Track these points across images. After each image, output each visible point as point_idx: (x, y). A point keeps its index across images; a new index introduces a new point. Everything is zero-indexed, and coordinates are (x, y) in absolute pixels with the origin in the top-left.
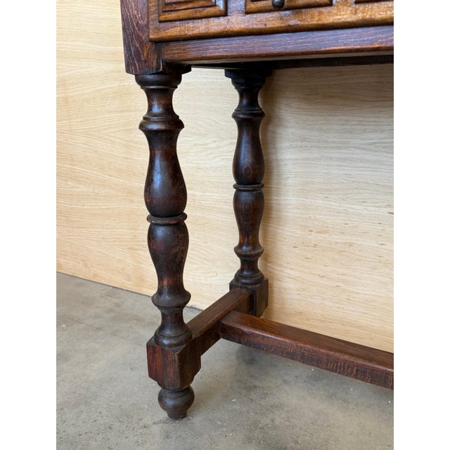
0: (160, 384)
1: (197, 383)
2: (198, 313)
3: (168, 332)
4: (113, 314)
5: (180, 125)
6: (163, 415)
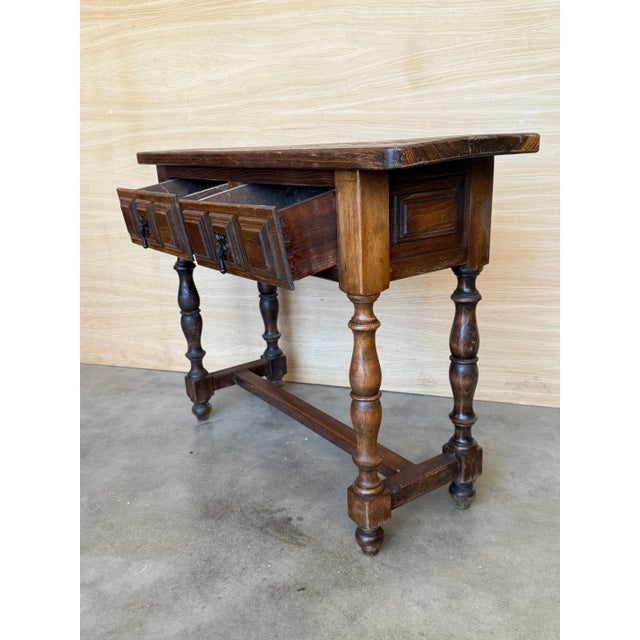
0: (192, 400)
3: (195, 372)
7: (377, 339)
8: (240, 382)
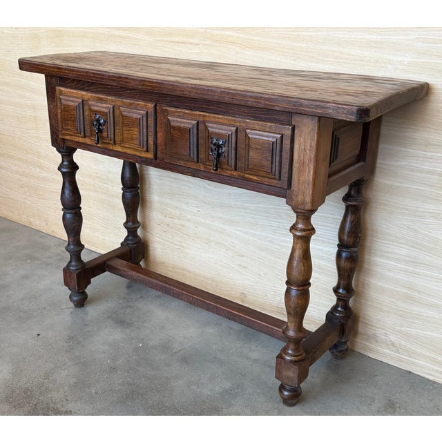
0: (70, 289)
1: (89, 290)
2: (99, 255)
3: (73, 263)
4: (59, 257)
5: (77, 168)
6: (72, 305)
7: (313, 245)
8: (114, 270)
